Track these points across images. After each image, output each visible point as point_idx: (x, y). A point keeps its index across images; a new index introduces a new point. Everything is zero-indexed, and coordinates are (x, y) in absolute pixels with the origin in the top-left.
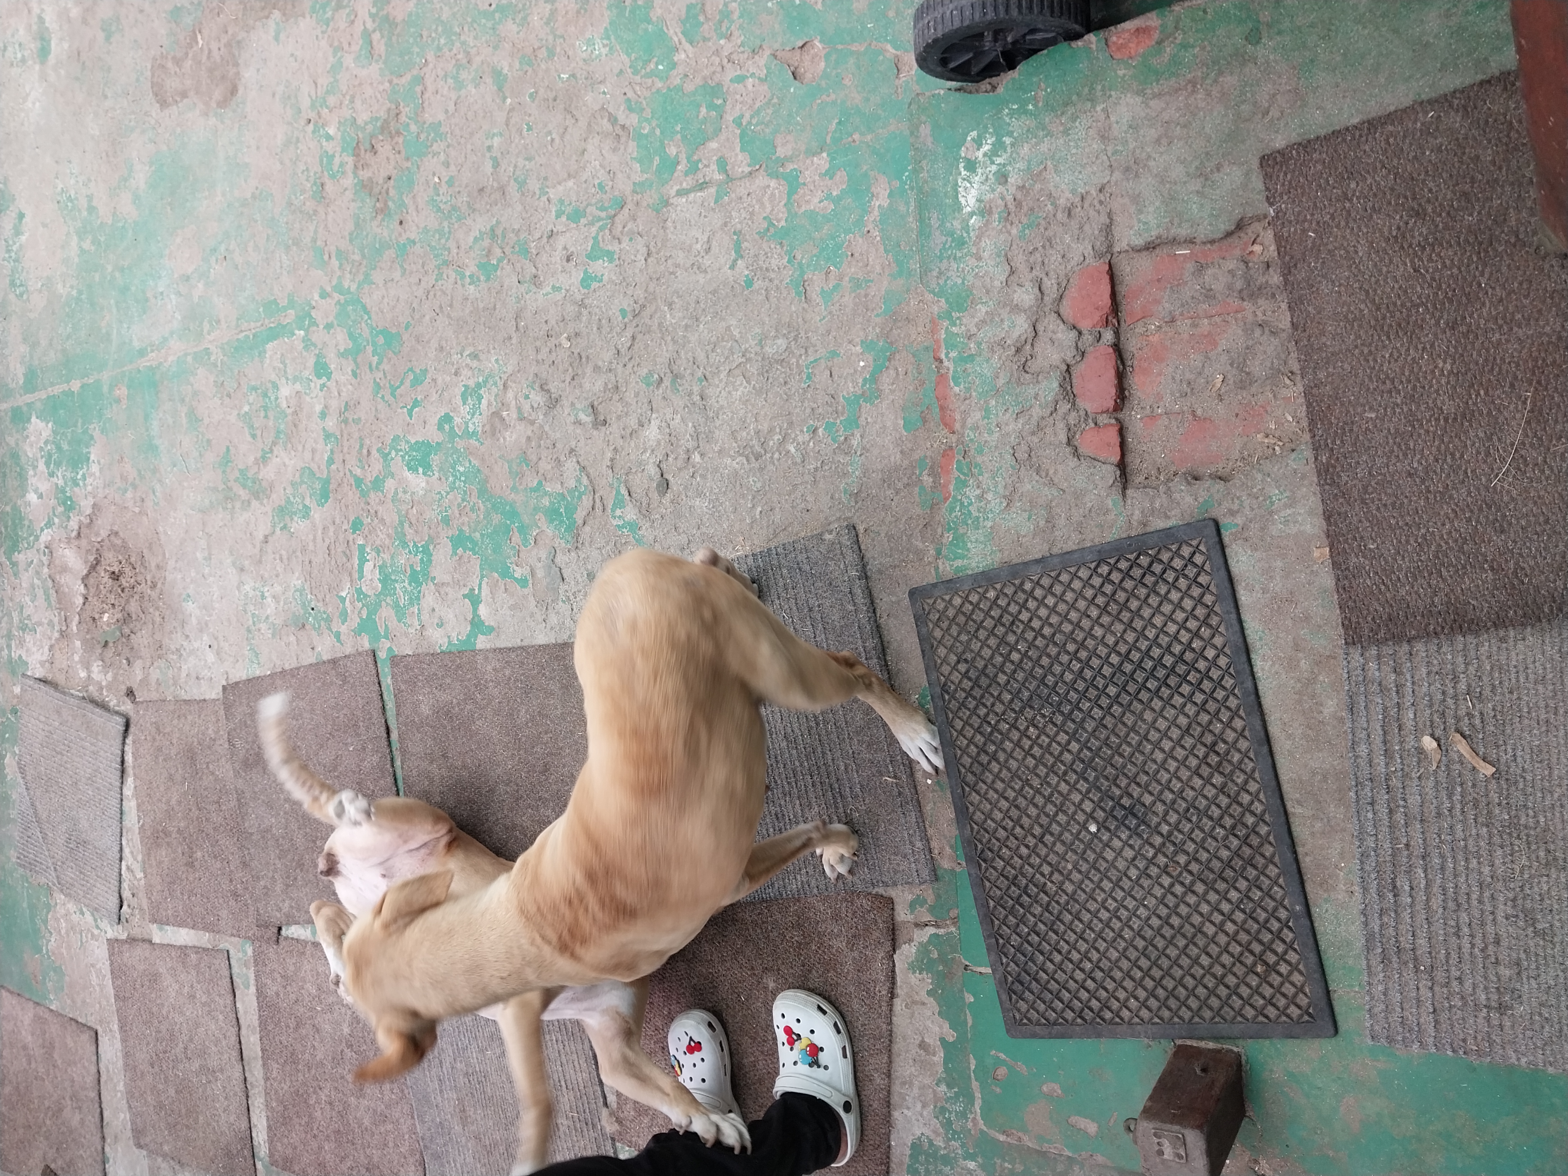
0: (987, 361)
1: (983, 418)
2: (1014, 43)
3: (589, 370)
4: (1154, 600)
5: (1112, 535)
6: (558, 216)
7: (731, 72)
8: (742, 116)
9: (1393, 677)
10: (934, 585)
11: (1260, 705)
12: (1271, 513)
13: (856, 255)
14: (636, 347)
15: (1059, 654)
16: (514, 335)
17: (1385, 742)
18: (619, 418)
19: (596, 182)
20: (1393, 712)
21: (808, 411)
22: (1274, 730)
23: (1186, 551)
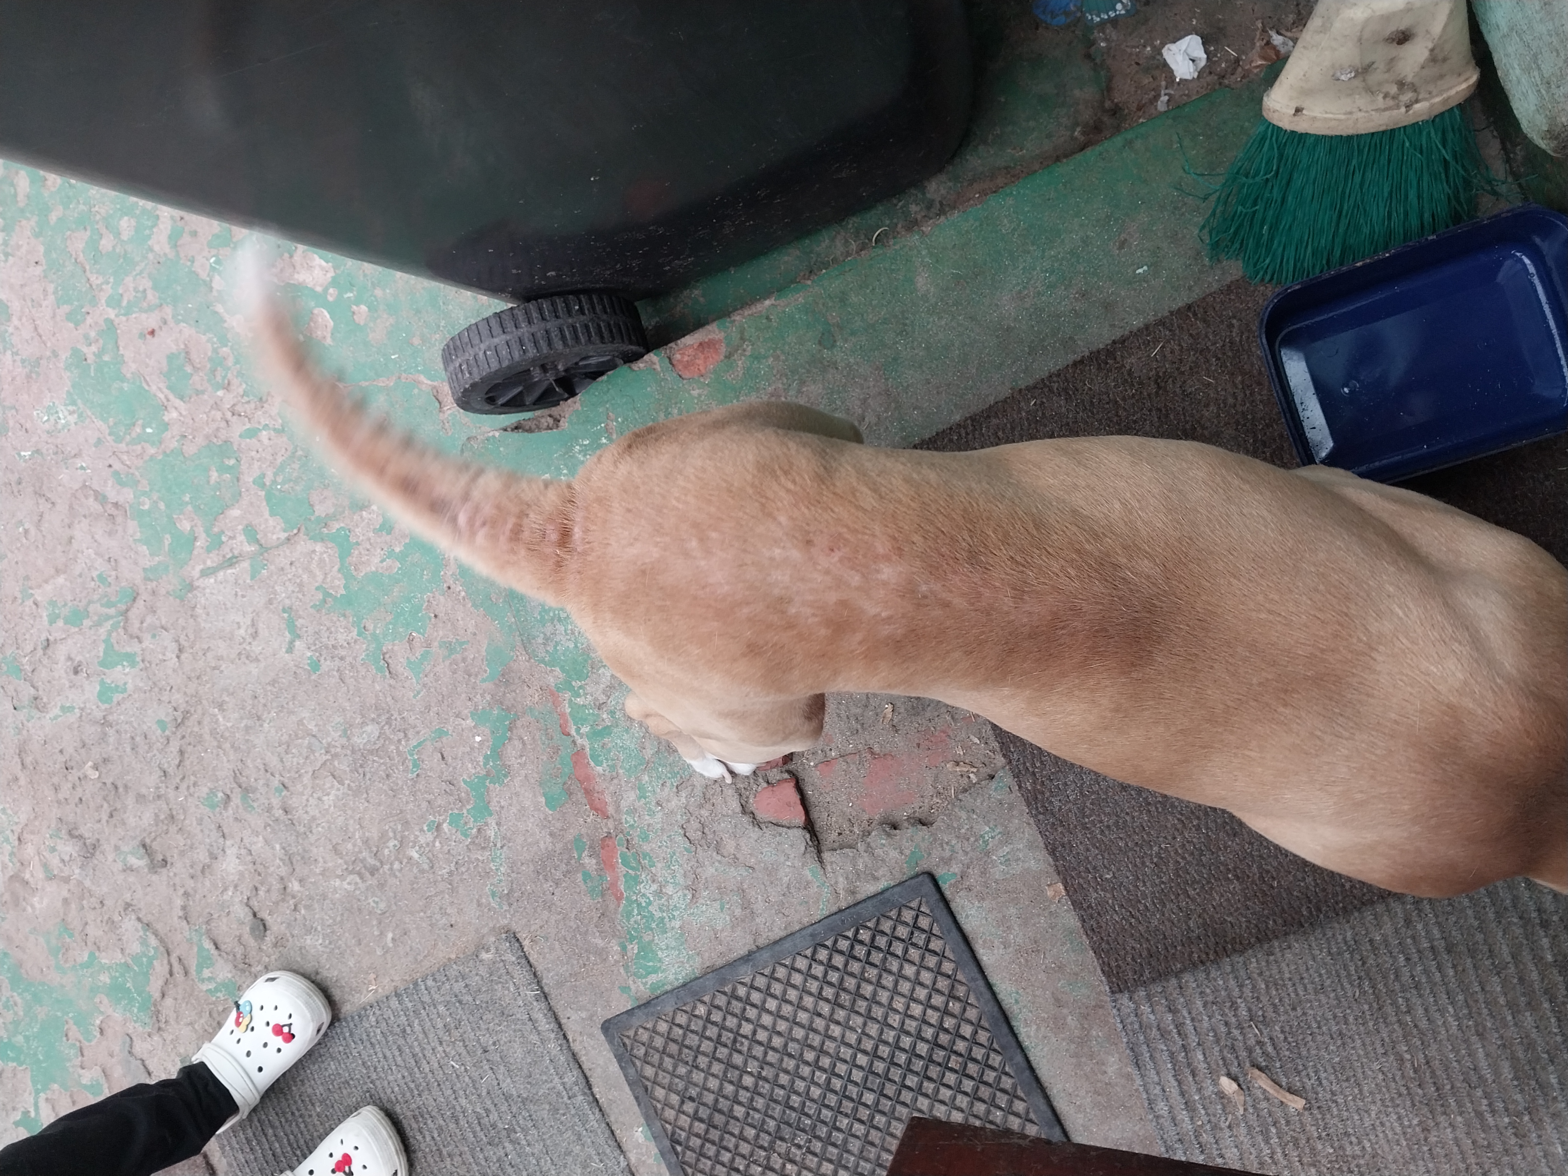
0: (627, 731)
1: (639, 798)
2: (566, 371)
3: (130, 801)
4: (888, 981)
5: (820, 911)
6: (52, 622)
7: (238, 427)
8: (264, 476)
9: (1170, 1017)
11: (1037, 1079)
12: (988, 854)
13: (441, 615)
14: (187, 763)
15: (798, 1067)
16: (20, 774)
17: (1182, 1094)
18: (182, 853)
19: (95, 574)
20: (1181, 1056)
21: (424, 805)
22: (1061, 1105)
23: (908, 916)
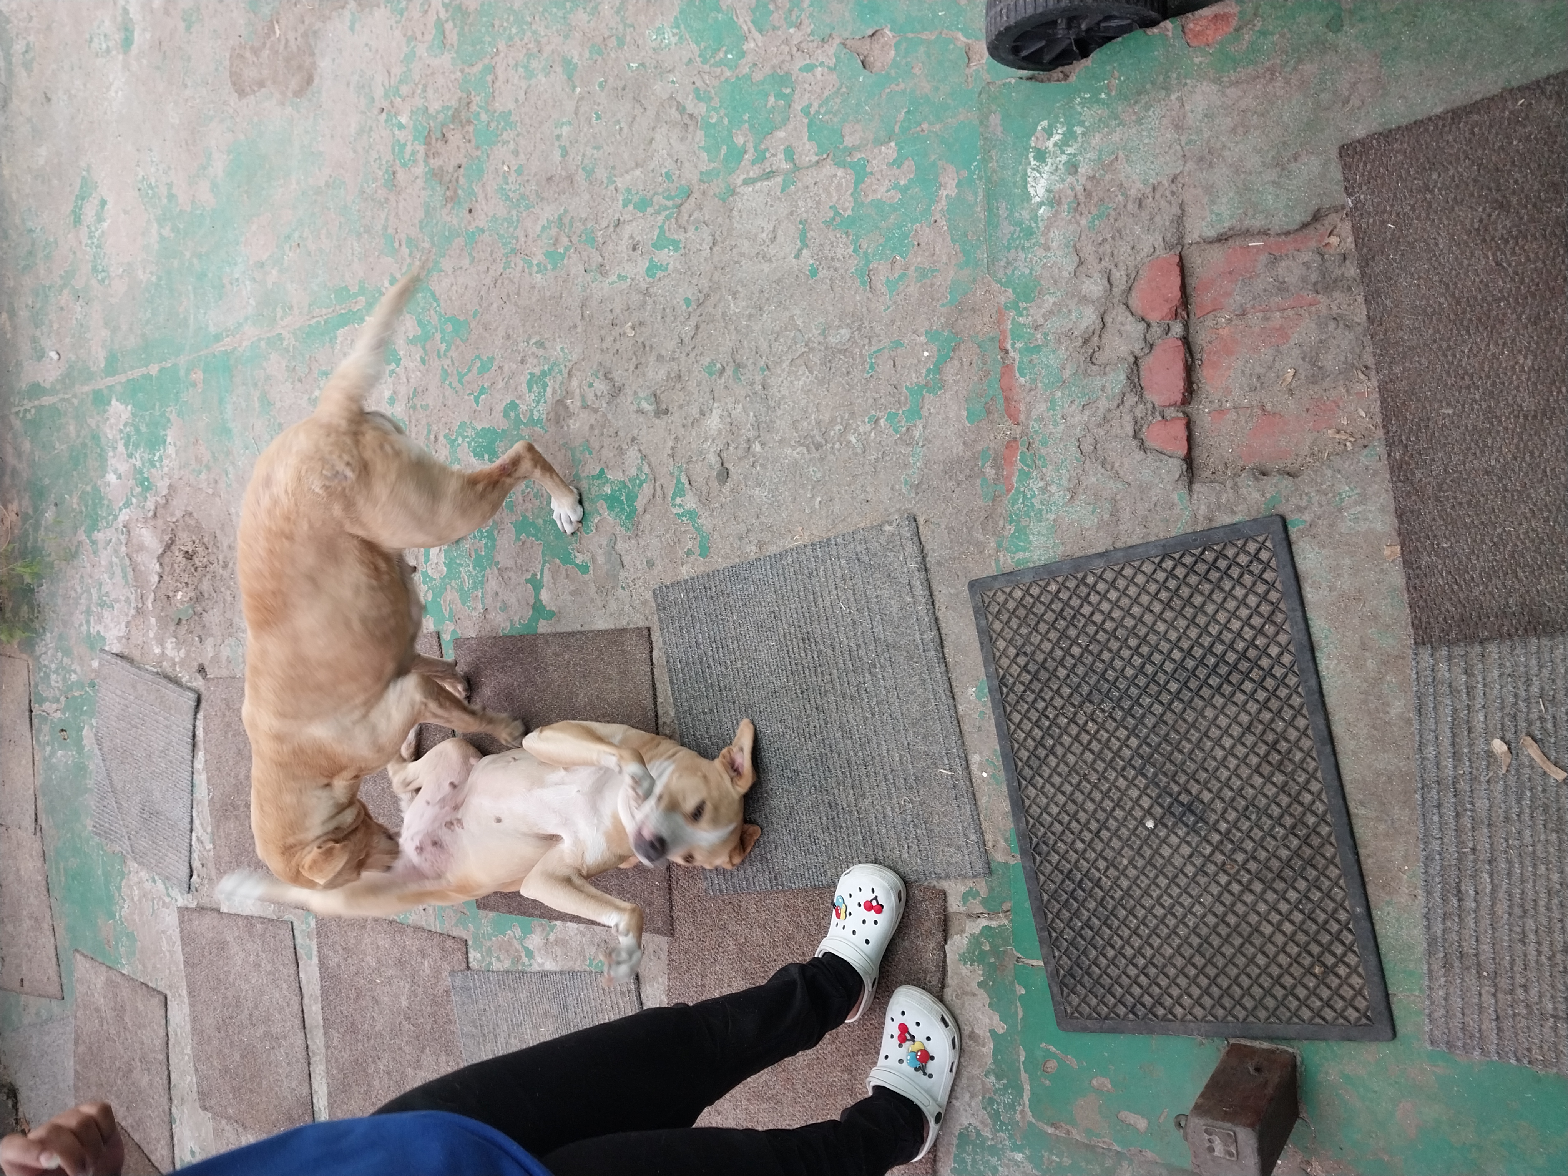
0: (1054, 352)
1: (1049, 410)
2: (1087, 31)
3: (652, 359)
4: (1218, 596)
5: (1176, 530)
6: (625, 205)
7: (800, 62)
8: (811, 105)
9: (1464, 678)
10: (995, 578)
11: (1324, 704)
12: (1340, 510)
13: (923, 244)
14: (699, 336)
15: (1120, 648)
16: (579, 323)
17: (1453, 745)
18: (681, 407)
19: (664, 171)
20: (1463, 714)
21: (870, 401)
22: (1339, 730)
23: (1252, 547)
